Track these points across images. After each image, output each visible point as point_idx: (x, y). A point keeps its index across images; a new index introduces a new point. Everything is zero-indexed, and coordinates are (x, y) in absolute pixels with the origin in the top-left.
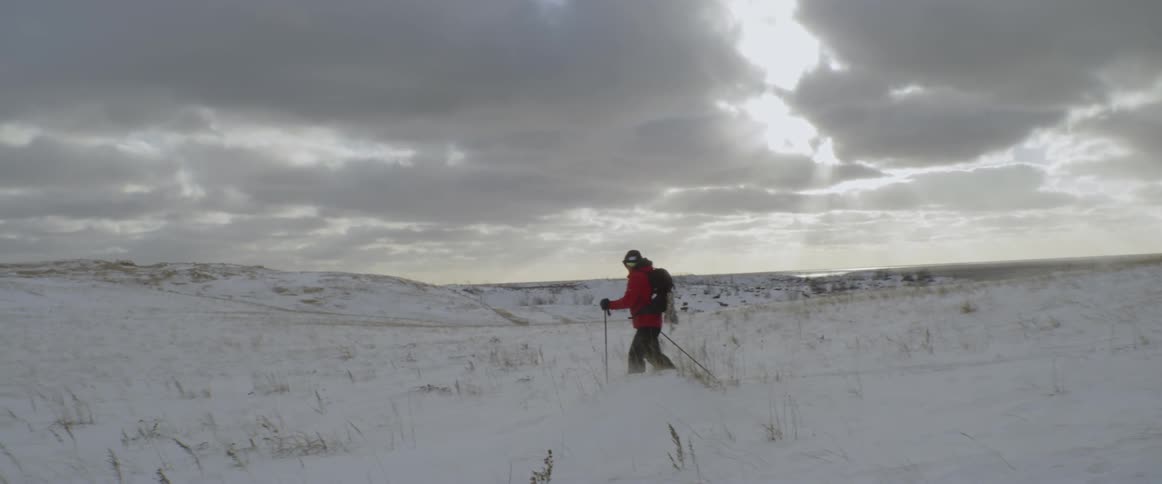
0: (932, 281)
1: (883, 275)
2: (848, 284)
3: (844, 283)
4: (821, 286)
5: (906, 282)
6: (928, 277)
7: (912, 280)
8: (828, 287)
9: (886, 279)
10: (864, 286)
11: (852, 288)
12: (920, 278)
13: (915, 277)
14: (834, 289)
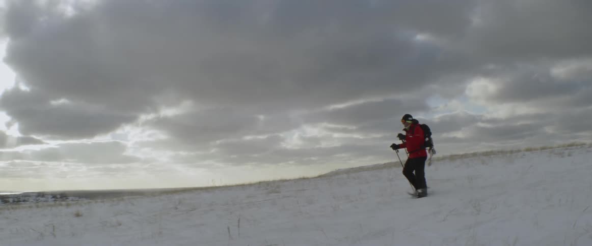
0: (67, 199)
1: (41, 195)
2: (22, 199)
3: (20, 198)
4: (7, 199)
5: (53, 199)
6: (65, 197)
7: (57, 198)
8: (11, 200)
9: (43, 197)
10: (31, 200)
11: (24, 201)
12: (61, 197)
13: (58, 196)
14: (14, 201)
